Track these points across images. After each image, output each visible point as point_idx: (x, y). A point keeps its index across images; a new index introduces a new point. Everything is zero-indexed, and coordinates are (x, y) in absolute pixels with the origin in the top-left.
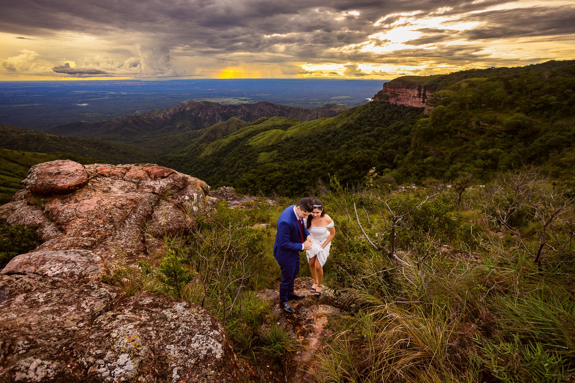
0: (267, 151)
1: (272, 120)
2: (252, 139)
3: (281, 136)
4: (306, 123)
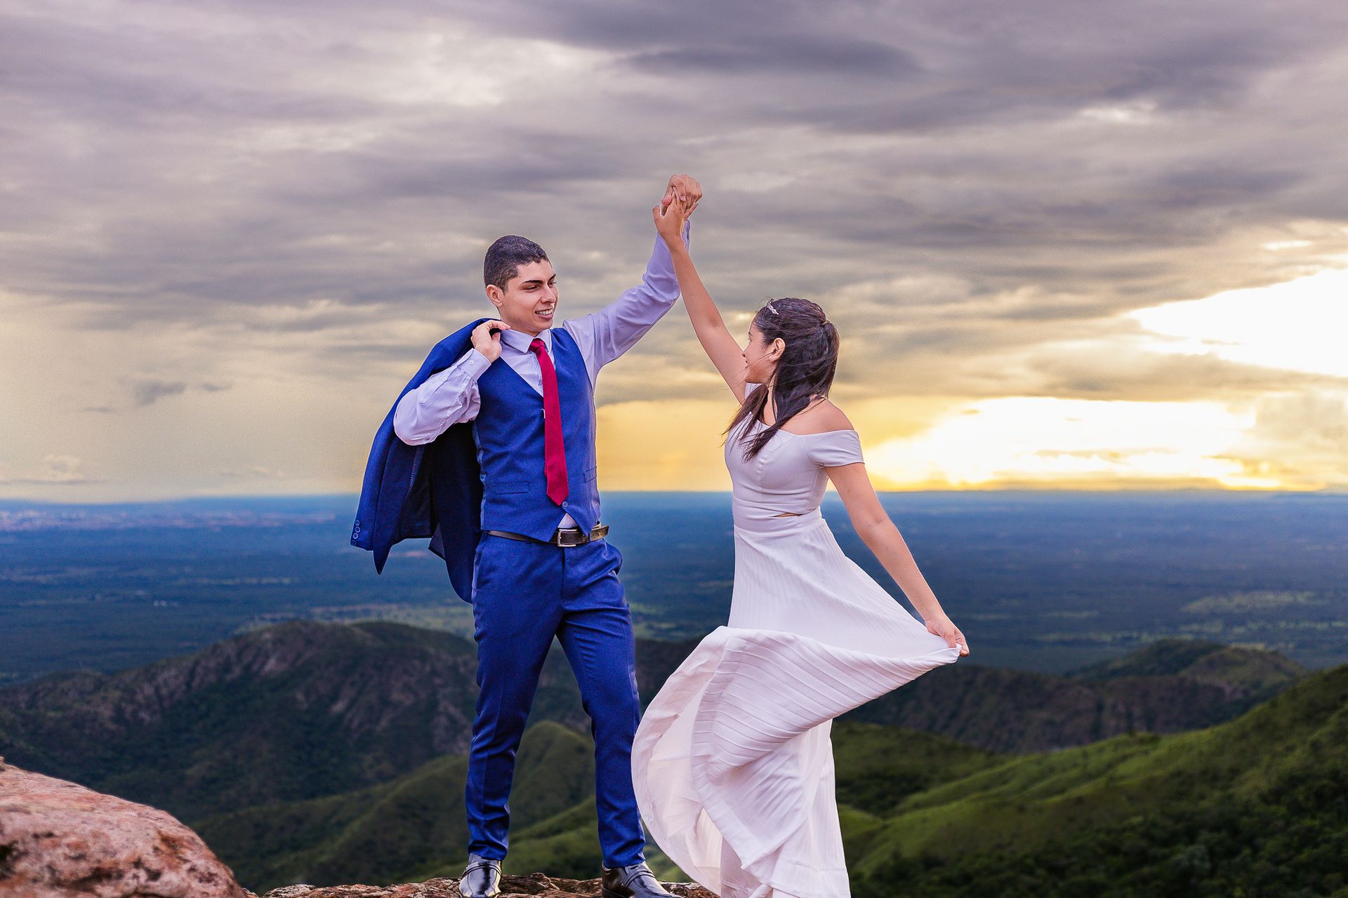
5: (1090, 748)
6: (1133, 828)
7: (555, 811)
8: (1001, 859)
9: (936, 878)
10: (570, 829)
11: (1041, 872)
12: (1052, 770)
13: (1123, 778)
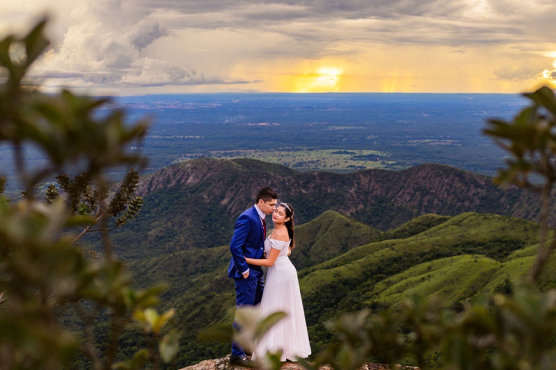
10: (342, 265)
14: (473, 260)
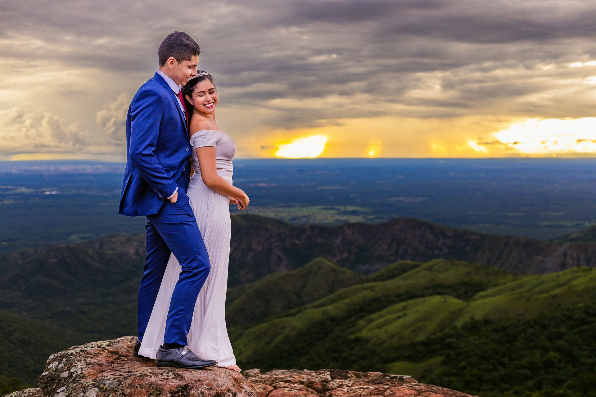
0: (409, 358)
1: (430, 269)
2: (370, 321)
3: (456, 314)
4: (529, 279)
5: (561, 273)
6: (579, 309)
7: (323, 296)
8: (519, 321)
9: (490, 329)
10: (330, 304)
11: (537, 327)
12: (543, 282)
13: (575, 286)
14: (443, 300)
